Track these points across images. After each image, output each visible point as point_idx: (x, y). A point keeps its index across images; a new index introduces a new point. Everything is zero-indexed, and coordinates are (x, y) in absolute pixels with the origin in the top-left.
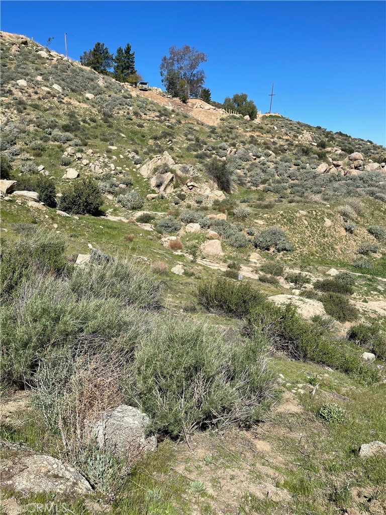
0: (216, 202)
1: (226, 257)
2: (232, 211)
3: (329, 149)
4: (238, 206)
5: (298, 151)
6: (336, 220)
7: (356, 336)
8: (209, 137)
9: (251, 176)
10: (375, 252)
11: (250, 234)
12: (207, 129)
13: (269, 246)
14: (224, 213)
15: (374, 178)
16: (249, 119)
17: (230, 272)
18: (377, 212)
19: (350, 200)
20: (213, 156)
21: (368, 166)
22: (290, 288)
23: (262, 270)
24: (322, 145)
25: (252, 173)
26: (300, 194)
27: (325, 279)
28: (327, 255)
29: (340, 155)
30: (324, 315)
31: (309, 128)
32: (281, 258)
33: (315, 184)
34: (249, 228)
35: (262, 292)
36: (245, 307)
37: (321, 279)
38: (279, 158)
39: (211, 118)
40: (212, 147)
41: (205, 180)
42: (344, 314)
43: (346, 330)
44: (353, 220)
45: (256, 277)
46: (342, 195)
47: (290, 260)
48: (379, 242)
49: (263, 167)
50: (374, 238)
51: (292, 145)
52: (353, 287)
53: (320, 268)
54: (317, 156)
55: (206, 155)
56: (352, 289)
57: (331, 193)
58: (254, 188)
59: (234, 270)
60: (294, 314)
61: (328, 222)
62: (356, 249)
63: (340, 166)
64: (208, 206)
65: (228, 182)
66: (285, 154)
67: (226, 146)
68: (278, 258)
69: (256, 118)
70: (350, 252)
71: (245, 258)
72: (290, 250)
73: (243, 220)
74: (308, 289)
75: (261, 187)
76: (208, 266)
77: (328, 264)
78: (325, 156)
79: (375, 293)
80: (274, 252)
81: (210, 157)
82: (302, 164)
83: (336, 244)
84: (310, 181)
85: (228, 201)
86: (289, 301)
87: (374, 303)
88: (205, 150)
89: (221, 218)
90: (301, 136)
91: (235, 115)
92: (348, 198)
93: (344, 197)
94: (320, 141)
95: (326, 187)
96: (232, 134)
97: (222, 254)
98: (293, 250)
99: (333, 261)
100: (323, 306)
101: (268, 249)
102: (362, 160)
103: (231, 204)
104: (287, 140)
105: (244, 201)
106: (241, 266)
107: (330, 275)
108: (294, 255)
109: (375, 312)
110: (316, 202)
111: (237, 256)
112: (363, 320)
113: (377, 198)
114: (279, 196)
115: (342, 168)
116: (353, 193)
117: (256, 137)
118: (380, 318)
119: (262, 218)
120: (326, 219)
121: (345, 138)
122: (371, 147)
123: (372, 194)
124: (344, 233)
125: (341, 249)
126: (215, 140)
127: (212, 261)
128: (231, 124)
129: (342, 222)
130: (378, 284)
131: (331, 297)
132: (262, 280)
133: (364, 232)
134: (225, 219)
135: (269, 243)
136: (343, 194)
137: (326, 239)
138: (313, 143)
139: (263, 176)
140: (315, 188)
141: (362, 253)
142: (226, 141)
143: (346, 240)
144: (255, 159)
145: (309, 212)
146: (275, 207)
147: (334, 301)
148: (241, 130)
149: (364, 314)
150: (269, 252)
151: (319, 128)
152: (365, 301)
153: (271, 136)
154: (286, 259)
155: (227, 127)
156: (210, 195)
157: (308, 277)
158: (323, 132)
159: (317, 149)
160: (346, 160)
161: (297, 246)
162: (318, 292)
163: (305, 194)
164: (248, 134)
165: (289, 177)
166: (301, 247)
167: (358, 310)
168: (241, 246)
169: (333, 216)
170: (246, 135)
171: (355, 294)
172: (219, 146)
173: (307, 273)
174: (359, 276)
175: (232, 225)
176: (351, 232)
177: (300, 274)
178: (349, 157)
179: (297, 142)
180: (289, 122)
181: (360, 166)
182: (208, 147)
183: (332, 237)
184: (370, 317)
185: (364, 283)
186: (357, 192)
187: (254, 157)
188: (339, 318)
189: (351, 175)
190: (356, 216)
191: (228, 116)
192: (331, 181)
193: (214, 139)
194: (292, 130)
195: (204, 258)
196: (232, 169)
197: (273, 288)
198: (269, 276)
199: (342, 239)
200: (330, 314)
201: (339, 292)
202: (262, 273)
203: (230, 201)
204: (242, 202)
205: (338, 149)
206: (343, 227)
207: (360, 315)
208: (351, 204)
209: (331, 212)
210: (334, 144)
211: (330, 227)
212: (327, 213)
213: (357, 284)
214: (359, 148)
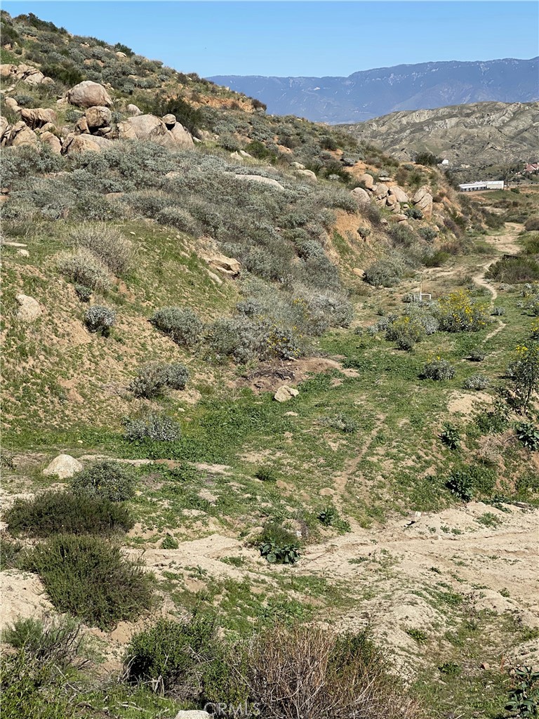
6: (55, 297)
7: (150, 663)
10: (180, 387)
15: (150, 162)
18: (170, 264)
19: (89, 230)
21: (128, 126)
27: (40, 492)
28: (40, 412)
29: (42, 87)
30: (46, 615)
37: (28, 496)
42: (109, 599)
43: (122, 651)
44: (105, 294)
46: (62, 216)
48: (189, 355)
50: (171, 343)
52: (131, 506)
53: (19, 460)
56: (127, 513)
57: (28, 210)
61: (30, 307)
62: (125, 381)
63: (44, 123)
70: (107, 394)
77: (44, 442)
79: (195, 513)
83: (65, 376)
87: (197, 544)
92: (81, 227)
93: (70, 221)
95: (11, 193)
99: (62, 431)
100: (41, 588)
102: (107, 106)
107: (54, 478)
109: (199, 573)
112: (168, 605)
113: (164, 220)
115: (51, 130)
116: (96, 208)
118: (215, 588)
120: (21, 297)
121: (48, 34)
122: (130, 64)
123: (151, 209)
124: (83, 336)
125: (81, 387)
129: (75, 302)
130: (200, 484)
131: (64, 549)
133: (140, 327)
136: (66, 214)
137: (31, 361)
141: (144, 395)
143: (93, 359)
147: (75, 563)
149: (168, 587)
152: (170, 545)
160: (62, 103)
162: (23, 543)
167: (151, 578)
169: (43, 285)
171: (138, 526)
174: (145, 469)
176: (105, 332)
178: (69, 96)
181: (105, 124)
183: (48, 352)
184: (187, 592)
185: (160, 486)
186: (107, 204)
188: (97, 615)
189: (84, 153)
190: (114, 279)
192: (22, 173)
199: (80, 357)
200: (65, 609)
201: (88, 528)
205: (32, 69)
206: (79, 318)
207: (157, 593)
208: (92, 245)
209: (37, 273)
210: (20, 53)
211: (39, 320)
212: (23, 278)
213: (139, 493)
214: (96, 68)
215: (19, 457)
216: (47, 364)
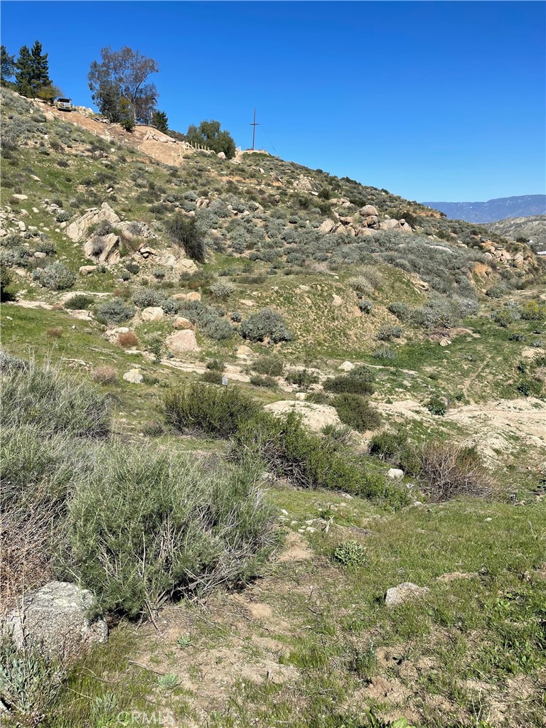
0: (185, 276)
1: (204, 353)
2: (207, 288)
3: (334, 200)
4: (216, 280)
5: (294, 203)
6: (348, 296)
7: (379, 448)
8: (169, 182)
9: (232, 238)
10: (398, 337)
11: (236, 319)
12: (165, 170)
13: (262, 335)
14: (197, 291)
15: (393, 240)
16: (224, 157)
17: (210, 374)
18: (398, 284)
19: (364, 269)
20: (177, 209)
21: (384, 224)
22: (293, 391)
23: (254, 369)
24: (325, 195)
25: (233, 234)
26: (300, 262)
27: (337, 375)
28: (339, 343)
29: (349, 208)
30: (338, 424)
31: (307, 171)
32: (280, 350)
33: (319, 249)
34: (233, 311)
35: (255, 399)
36: (233, 422)
37: (332, 377)
38: (269, 212)
39: (170, 155)
40: (174, 197)
41: (166, 244)
42: (363, 421)
43: (367, 442)
44: (369, 296)
45: (247, 379)
46: (353, 263)
47: (291, 353)
48: (403, 324)
49: (248, 225)
50: (396, 318)
51: (286, 195)
52: (374, 384)
53: (330, 362)
54: (318, 210)
55: (166, 208)
56: (372, 387)
57: (340, 260)
58: (237, 255)
59: (215, 371)
60: (297, 425)
61: (338, 300)
62: (374, 333)
63: (349, 223)
64: (174, 281)
65: (200, 246)
66: (277, 208)
67: (195, 196)
68: (275, 352)
69: (235, 157)
70: (367, 338)
71: (230, 354)
72: (290, 340)
73: (225, 301)
74: (316, 392)
75: (247, 253)
76: (179, 368)
77: (340, 355)
78: (329, 210)
79: (401, 390)
80: (269, 343)
81: (171, 210)
82: (300, 221)
83: (350, 329)
84: (311, 244)
85: (202, 273)
86: (291, 408)
87: (401, 403)
88: (164, 201)
89: (193, 299)
90: (297, 182)
91: (205, 151)
92: (361, 267)
93: (357, 265)
94: (322, 189)
95: (333, 252)
96: (201, 178)
97: (198, 349)
98: (295, 340)
99: (347, 352)
100: (336, 413)
101: (261, 340)
102: (376, 215)
103: (206, 278)
104: (278, 188)
105: (224, 274)
106: (226, 364)
107: (343, 370)
108: (295, 347)
109: (401, 415)
110: (320, 273)
111: (219, 352)
112: (387, 427)
113: (397, 265)
114: (271, 265)
115: (352, 226)
116: (368, 259)
117: (236, 183)
118: (408, 422)
119: (251, 297)
120: (334, 296)
121: (353, 185)
122: (387, 198)
123: (391, 260)
124: (358, 313)
125: (356, 334)
126: (177, 187)
127: (183, 360)
128: (199, 164)
129: (356, 299)
130: (404, 378)
131: (346, 399)
132: (255, 382)
133: (382, 310)
134: (199, 299)
135: (262, 332)
136: (355, 262)
137: (337, 323)
138: (313, 193)
139: (248, 237)
140: (319, 254)
141: (382, 339)
142: (194, 188)
143: (362, 323)
144: (236, 214)
145: (312, 287)
146: (267, 280)
147: (350, 405)
148: (214, 173)
149: (388, 419)
150: (263, 344)
151: (320, 172)
152: (389, 402)
153: (256, 182)
154: (286, 352)
155: (194, 168)
156: (174, 266)
157: (315, 375)
158: (325, 177)
159: (319, 201)
160: (357, 215)
161: (299, 333)
162: (329, 395)
163: (307, 263)
164: (225, 179)
165: (284, 238)
166: (304, 335)
167: (381, 414)
168: (223, 337)
169: (344, 291)
170: (221, 180)
171: (376, 393)
172: (183, 195)
173: (313, 370)
174: (380, 370)
175: (209, 308)
176: (368, 312)
177: (305, 371)
178: (360, 211)
179: (292, 191)
180: (280, 163)
181: (375, 223)
182: (168, 196)
183: (344, 319)
184: (396, 422)
185: (386, 378)
186: (372, 258)
187: (235, 212)
188: (358, 426)
189: (364, 236)
190: (373, 290)
191: (195, 153)
192: (338, 244)
193: (176, 185)
194: (285, 173)
195: (173, 357)
196: (204, 229)
197: (270, 393)
198: (264, 377)
199: (356, 322)
200: (345, 423)
201: (355, 392)
202: (254, 374)
203: (205, 274)
204: (222, 276)
205: (346, 201)
206: (357, 305)
207: (383, 421)
208: (365, 275)
209: (341, 286)
210: (341, 194)
211: (341, 306)
212: (336, 288)
213: (377, 380)
214: (372, 200)
215: (329, 361)
216: (343, 324)
